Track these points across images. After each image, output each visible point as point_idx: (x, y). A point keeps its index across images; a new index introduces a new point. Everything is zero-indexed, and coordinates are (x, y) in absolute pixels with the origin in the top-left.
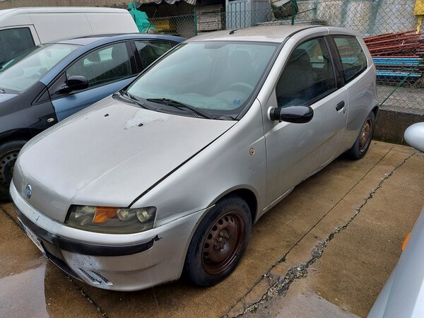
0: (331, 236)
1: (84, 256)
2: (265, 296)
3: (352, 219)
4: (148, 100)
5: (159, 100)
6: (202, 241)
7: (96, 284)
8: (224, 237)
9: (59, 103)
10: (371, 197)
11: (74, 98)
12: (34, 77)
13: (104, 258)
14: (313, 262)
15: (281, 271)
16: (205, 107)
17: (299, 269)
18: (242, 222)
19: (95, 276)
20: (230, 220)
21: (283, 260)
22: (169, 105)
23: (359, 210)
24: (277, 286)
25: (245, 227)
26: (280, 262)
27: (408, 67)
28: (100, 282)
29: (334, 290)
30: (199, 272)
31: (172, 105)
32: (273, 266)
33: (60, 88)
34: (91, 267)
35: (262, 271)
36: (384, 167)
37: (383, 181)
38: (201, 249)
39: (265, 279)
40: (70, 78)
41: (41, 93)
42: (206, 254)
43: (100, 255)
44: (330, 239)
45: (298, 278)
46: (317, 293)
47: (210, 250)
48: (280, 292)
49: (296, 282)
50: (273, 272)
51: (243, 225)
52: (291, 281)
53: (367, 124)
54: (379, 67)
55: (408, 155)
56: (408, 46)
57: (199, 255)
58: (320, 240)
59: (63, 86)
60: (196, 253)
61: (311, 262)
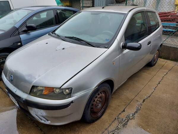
0: (144, 101)
1: (38, 110)
2: (117, 128)
3: (152, 93)
4: (65, 37)
5: (71, 37)
6: (91, 103)
7: (43, 122)
8: (99, 101)
9: (23, 36)
10: (159, 83)
11: (30, 34)
12: (11, 24)
13: (48, 111)
14: (137, 112)
15: (123, 116)
16: (92, 42)
17: (131, 115)
18: (107, 94)
19: (42, 118)
20: (102, 94)
21: (124, 111)
22: (75, 40)
23: (155, 89)
24: (122, 123)
25: (108, 97)
26: (122, 112)
27: (172, 27)
28: (45, 121)
29: (147, 125)
30: (89, 117)
31: (76, 40)
32: (120, 114)
33: (24, 29)
34: (41, 115)
35: (115, 116)
36: (164, 70)
37: (164, 76)
38: (90, 107)
39: (117, 120)
40: (28, 25)
41: (15, 31)
42: (92, 108)
43: (46, 110)
44: (143, 102)
45: (131, 119)
46: (139, 127)
47: (94, 107)
48: (124, 126)
49: (130, 121)
50: (120, 116)
51: (107, 96)
52: (128, 121)
53: (157, 51)
54: (163, 27)
55: (173, 65)
56: (172, 18)
57: (89, 109)
58: (139, 102)
59: (25, 29)
60: (88, 108)
61: (136, 112)
